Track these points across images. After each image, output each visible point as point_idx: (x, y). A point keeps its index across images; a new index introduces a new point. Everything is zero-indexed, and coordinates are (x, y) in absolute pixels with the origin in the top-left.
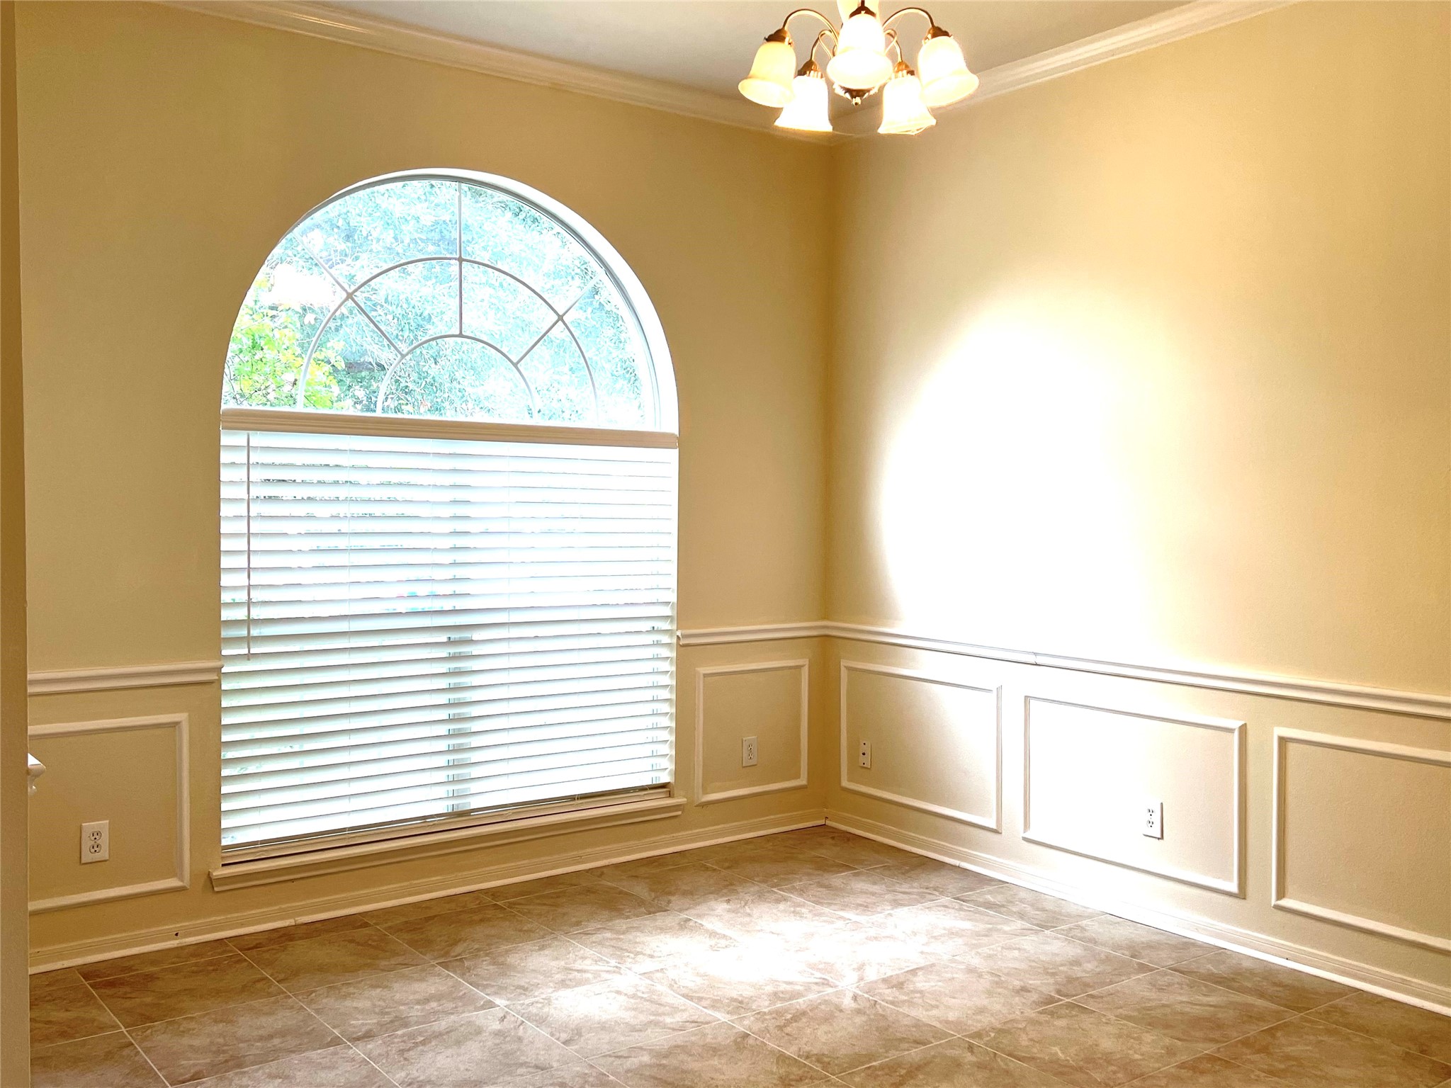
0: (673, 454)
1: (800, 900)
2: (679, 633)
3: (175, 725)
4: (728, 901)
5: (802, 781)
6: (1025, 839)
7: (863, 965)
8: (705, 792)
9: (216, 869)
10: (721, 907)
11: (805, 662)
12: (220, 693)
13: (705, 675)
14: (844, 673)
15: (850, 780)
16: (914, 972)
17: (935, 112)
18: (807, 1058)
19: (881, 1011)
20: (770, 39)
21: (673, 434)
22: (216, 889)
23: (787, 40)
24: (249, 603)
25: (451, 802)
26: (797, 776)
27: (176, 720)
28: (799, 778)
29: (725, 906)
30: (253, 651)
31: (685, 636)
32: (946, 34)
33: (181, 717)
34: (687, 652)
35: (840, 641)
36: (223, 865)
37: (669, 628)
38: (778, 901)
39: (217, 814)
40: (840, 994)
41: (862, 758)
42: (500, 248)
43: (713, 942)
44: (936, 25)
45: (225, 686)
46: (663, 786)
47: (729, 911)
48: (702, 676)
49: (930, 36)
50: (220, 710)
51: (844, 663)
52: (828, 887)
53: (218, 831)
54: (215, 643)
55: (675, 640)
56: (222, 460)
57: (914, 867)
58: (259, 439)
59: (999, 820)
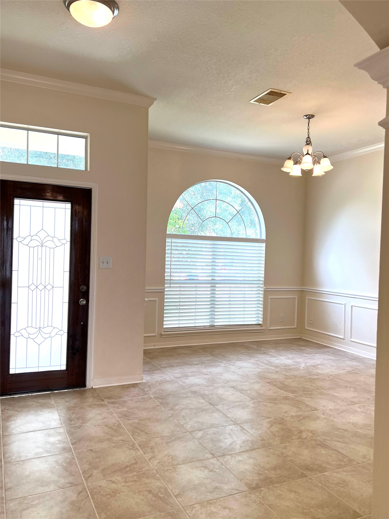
0: (264, 245)
1: (292, 351)
2: (264, 288)
3: (155, 301)
4: (275, 350)
5: (295, 326)
6: (351, 341)
7: (307, 363)
8: (270, 327)
9: (162, 332)
10: (273, 351)
11: (297, 297)
12: (164, 295)
13: (271, 298)
14: (307, 299)
15: (307, 327)
16: (318, 365)
17: (324, 172)
18: (291, 375)
19: (309, 370)
20: (288, 159)
21: (264, 239)
22: (162, 337)
23: (292, 159)
24: (171, 276)
25: (210, 323)
26: (294, 325)
27: (156, 299)
28: (294, 326)
29: (274, 351)
30: (171, 286)
31: (266, 288)
32: (326, 157)
33: (157, 299)
34: (266, 292)
35: (306, 292)
36: (164, 332)
37: (262, 286)
38: (287, 351)
39: (163, 321)
40: (300, 367)
41: (310, 321)
42: (221, 191)
43: (271, 356)
44: (324, 155)
45: (165, 293)
46: (260, 324)
47: (275, 352)
48: (270, 299)
49: (323, 158)
50: (164, 298)
51: (307, 297)
52: (300, 349)
53: (163, 325)
54: (164, 284)
55: (263, 289)
56: (166, 245)
57: (323, 347)
58: (174, 240)
59: (344, 336)
